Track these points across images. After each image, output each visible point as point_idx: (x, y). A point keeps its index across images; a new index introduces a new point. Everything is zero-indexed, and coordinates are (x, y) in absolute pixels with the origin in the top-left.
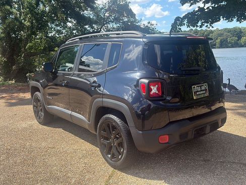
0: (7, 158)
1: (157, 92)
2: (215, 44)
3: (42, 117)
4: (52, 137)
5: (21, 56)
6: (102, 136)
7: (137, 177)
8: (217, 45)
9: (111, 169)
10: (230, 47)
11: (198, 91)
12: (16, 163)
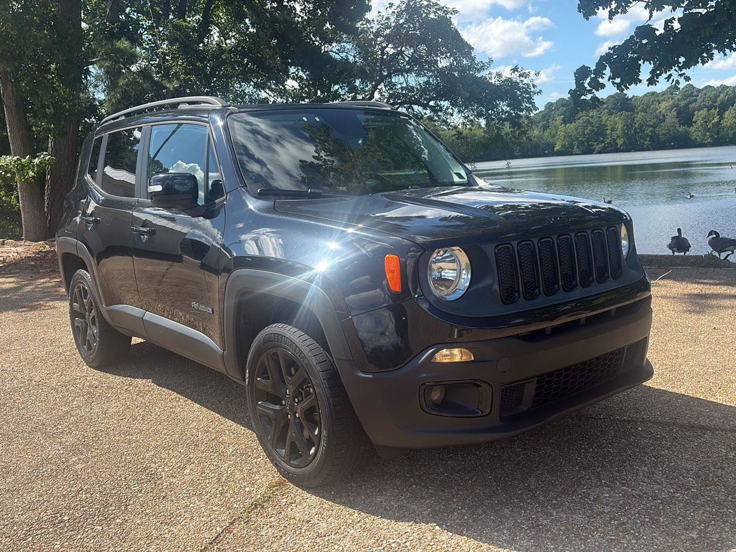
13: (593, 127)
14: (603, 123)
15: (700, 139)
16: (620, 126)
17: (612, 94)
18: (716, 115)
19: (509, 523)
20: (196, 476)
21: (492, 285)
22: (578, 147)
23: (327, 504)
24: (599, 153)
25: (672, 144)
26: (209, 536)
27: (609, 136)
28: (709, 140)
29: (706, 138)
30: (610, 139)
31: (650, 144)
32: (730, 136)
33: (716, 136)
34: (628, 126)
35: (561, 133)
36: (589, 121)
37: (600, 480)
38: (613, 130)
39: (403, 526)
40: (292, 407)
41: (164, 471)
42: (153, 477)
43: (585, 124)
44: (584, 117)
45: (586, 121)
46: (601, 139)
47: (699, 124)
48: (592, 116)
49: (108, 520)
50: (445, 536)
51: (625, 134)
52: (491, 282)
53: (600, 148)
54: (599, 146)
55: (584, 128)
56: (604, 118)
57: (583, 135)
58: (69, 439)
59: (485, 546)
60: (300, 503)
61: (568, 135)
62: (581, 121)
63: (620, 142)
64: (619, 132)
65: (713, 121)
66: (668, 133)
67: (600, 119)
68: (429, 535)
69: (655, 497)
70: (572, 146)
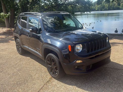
13: (103, 6)
15: (121, 8)
16: (107, 6)
19: (87, 86)
20: (38, 76)
21: (86, 50)
23: (59, 82)
26: (41, 87)
34: (109, 6)
35: (97, 7)
37: (101, 79)
38: (106, 6)
39: (71, 86)
40: (53, 66)
41: (33, 75)
42: (31, 76)
46: (104, 8)
47: (121, 6)
49: (25, 84)
50: (77, 88)
51: (108, 7)
52: (86, 49)
53: (104, 10)
55: (101, 6)
56: (105, 4)
57: (101, 7)
58: (18, 68)
59: (83, 90)
60: (54, 82)
61: (98, 7)
63: (107, 9)
64: (107, 7)
66: (116, 7)
68: (75, 88)
69: (110, 82)
70: (99, 9)
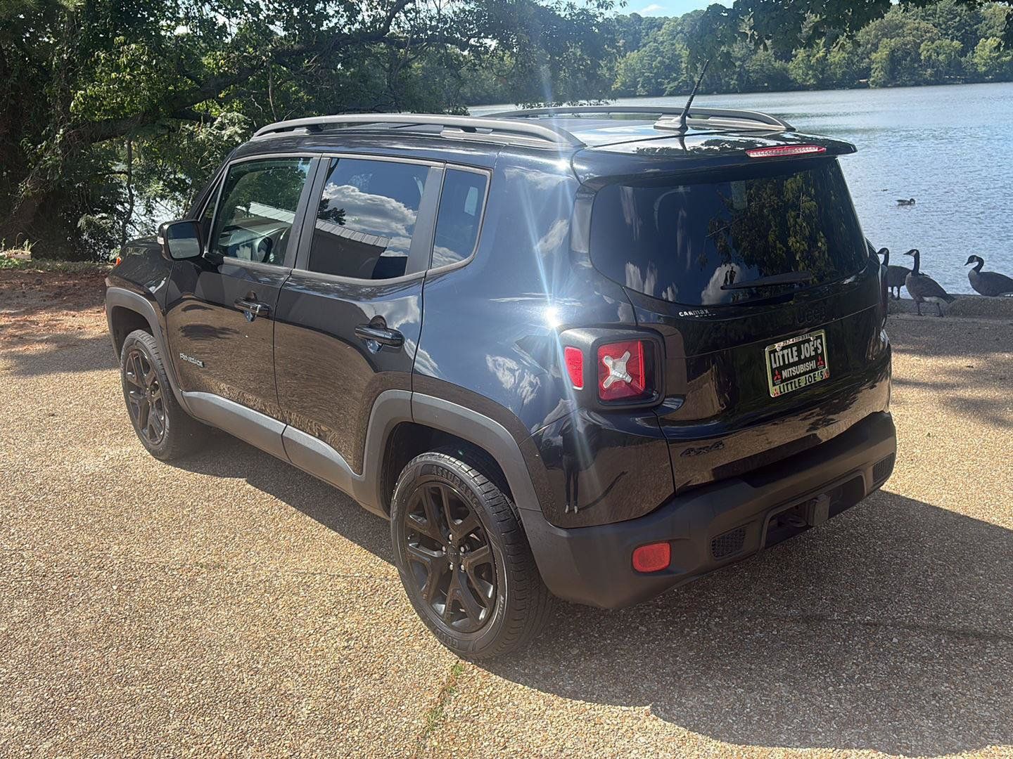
0: (40, 613)
1: (628, 379)
2: (869, 69)
3: (164, 433)
4: (209, 517)
5: (50, 136)
6: (413, 531)
7: (547, 691)
8: (877, 75)
9: (449, 659)
10: (928, 83)
11: (786, 367)
12: (75, 636)
13: (664, 57)
14: (677, 53)
15: (801, 80)
17: (689, 12)
18: (821, 47)
22: (643, 86)
24: (671, 94)
25: (766, 84)
27: (684, 72)
28: (812, 81)
29: (808, 78)
30: (685, 76)
31: (738, 85)
32: (838, 76)
33: (821, 76)
35: (620, 66)
36: (658, 49)
43: (653, 54)
44: (651, 44)
45: (654, 49)
46: (674, 75)
47: (800, 59)
48: (661, 42)
53: (672, 88)
54: (671, 85)
55: (653, 58)
57: (650, 69)
61: (629, 69)
62: (647, 48)
65: (818, 56)
66: (761, 69)
67: (673, 47)
70: (635, 84)
